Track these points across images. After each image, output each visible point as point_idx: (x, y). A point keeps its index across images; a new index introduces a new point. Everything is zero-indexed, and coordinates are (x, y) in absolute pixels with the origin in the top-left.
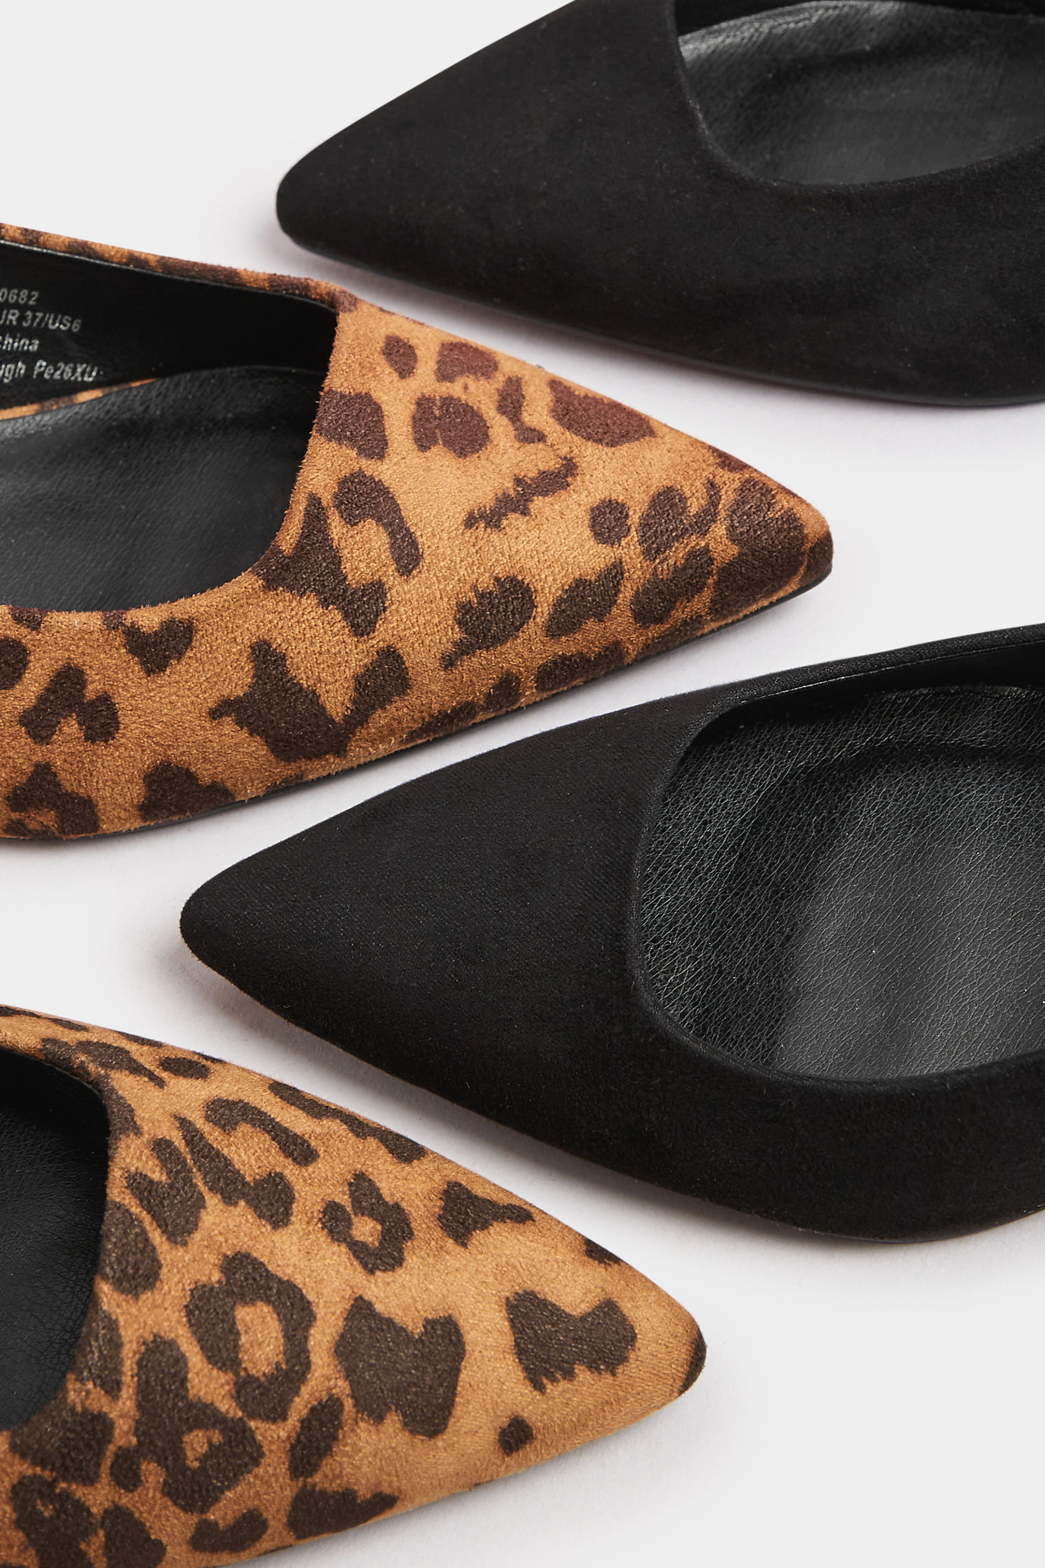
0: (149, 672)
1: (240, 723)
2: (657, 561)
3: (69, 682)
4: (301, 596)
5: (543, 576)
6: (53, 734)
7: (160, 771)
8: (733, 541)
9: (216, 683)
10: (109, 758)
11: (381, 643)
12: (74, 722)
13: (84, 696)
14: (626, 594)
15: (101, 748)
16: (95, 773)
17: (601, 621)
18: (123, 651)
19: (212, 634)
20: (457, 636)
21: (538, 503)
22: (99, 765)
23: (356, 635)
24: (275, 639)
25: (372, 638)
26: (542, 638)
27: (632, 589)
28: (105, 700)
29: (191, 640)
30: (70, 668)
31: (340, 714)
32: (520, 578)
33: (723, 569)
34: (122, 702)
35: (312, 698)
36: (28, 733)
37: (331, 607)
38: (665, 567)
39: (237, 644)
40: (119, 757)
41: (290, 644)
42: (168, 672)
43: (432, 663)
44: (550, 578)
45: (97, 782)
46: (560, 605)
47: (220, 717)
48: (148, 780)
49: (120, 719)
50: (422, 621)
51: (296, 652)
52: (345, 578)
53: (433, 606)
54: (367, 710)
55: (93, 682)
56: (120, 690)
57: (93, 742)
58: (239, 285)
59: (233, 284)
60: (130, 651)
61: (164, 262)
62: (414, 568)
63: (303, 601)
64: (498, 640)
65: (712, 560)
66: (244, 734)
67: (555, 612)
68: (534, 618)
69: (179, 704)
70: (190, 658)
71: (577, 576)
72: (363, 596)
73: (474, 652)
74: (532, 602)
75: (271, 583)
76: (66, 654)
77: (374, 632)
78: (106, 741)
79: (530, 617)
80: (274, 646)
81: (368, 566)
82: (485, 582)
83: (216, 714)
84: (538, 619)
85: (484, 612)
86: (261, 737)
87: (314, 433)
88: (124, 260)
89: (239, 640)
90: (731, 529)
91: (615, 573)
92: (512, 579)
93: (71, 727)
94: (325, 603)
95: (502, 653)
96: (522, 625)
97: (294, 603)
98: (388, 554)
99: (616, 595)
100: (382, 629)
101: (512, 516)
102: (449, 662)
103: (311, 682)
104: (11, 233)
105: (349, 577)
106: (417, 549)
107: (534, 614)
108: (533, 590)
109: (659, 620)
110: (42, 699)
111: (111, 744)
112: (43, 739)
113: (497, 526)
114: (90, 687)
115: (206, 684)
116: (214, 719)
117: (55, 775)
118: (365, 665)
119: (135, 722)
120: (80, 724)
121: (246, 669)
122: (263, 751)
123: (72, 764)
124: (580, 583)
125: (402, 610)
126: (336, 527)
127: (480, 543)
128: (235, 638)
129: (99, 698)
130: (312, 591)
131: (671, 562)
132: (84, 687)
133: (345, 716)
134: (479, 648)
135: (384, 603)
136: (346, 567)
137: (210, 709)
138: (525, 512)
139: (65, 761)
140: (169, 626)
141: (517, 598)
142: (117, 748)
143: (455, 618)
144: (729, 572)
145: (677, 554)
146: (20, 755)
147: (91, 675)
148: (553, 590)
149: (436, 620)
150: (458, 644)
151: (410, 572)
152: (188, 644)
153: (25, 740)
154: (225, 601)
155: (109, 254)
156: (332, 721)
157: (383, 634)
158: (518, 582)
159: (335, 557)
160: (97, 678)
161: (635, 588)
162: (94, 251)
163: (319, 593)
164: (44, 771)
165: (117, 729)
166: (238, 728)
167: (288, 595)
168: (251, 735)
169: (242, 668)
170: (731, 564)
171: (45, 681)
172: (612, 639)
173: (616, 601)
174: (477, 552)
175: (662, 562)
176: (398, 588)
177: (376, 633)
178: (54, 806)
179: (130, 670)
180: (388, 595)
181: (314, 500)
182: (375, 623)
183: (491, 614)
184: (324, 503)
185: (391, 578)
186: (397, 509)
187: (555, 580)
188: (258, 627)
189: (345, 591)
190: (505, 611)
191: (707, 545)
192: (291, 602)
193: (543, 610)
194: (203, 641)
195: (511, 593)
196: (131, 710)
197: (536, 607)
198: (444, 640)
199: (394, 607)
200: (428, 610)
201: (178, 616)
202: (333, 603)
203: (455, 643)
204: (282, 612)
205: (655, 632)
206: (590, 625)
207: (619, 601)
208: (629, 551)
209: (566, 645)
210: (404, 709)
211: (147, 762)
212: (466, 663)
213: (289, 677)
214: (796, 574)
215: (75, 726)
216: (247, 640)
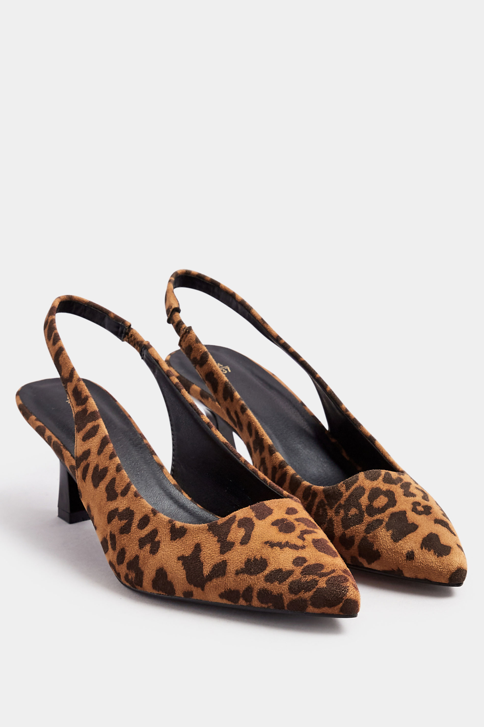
0: (171, 540)
1: (183, 564)
3: (154, 534)
5: (273, 563)
6: (144, 547)
7: (161, 570)
8: (326, 584)
9: (183, 550)
10: (152, 561)
11: (225, 558)
13: (155, 539)
14: (290, 579)
15: (151, 556)
16: (147, 564)
17: (280, 584)
18: (169, 530)
19: (189, 536)
20: (243, 567)
21: (287, 549)
22: (149, 561)
23: (220, 553)
25: (223, 556)
26: (262, 580)
27: (293, 579)
28: (159, 542)
29: (185, 534)
30: (156, 530)
31: (206, 574)
32: (267, 560)
33: (319, 589)
34: (162, 545)
35: (201, 565)
36: (139, 544)
37: (219, 543)
38: (304, 579)
39: (193, 542)
40: (154, 561)
41: (205, 548)
42: (175, 541)
43: (234, 571)
44: (274, 565)
45: (147, 567)
46: (272, 573)
47: (180, 560)
48: (157, 571)
49: (159, 550)
50: (237, 558)
51: (205, 550)
52: (227, 538)
53: (242, 555)
54: (212, 577)
55: (158, 536)
56: (163, 542)
57: (151, 553)
62: (245, 544)
63: (214, 538)
64: (251, 574)
65: (317, 585)
66: (182, 568)
67: (270, 574)
69: (173, 552)
70: (182, 540)
71: (281, 568)
72: (228, 544)
74: (266, 568)
75: (210, 530)
76: (157, 526)
77: (225, 554)
78: (153, 555)
79: (262, 572)
80: (201, 546)
81: (235, 538)
82: (258, 557)
84: (264, 573)
85: (253, 564)
86: (186, 571)
87: (249, 506)
90: (328, 581)
91: (290, 573)
92: (265, 560)
93: (148, 547)
94: (218, 541)
95: (251, 578)
98: (242, 538)
99: (288, 578)
101: (278, 547)
102: (237, 573)
103: (204, 561)
106: (249, 541)
107: (264, 571)
108: (268, 565)
109: (296, 594)
110: (146, 536)
112: (141, 548)
113: (272, 547)
115: (181, 549)
116: (178, 560)
117: (139, 560)
118: (218, 563)
119: (161, 552)
120: (150, 547)
121: (192, 549)
122: (184, 576)
123: (143, 559)
124: (280, 570)
125: (234, 553)
126: (235, 525)
127: (265, 548)
128: (194, 540)
130: (217, 537)
131: (306, 579)
132: (156, 537)
134: (246, 573)
135: (232, 548)
136: (229, 535)
137: (179, 557)
138: (282, 549)
139: (143, 557)
140: (182, 527)
141: (263, 565)
142: (154, 558)
143: (245, 562)
144: (320, 591)
145: (310, 578)
146: (135, 551)
147: (159, 534)
148: (273, 568)
149: (241, 560)
150: (242, 569)
151: (243, 544)
152: (183, 536)
153: (137, 546)
154: (198, 528)
156: (203, 575)
157: (226, 556)
159: (229, 531)
160: (160, 536)
163: (219, 538)
164: (137, 557)
165: (157, 552)
166: (182, 566)
167: (212, 535)
168: (184, 569)
170: (322, 589)
171: (149, 531)
172: (280, 591)
174: (262, 549)
175: (304, 577)
176: (238, 547)
178: (136, 571)
179: (168, 537)
180: (234, 547)
181: (235, 517)
182: (227, 552)
183: (254, 566)
184: (236, 519)
185: (238, 544)
186: (252, 529)
188: (201, 539)
189: (225, 541)
190: (258, 567)
191: (319, 580)
192: (211, 537)
193: (266, 572)
194: (187, 537)
195: (262, 563)
196: (162, 549)
198: (240, 566)
199: (233, 551)
201: (185, 527)
204: (208, 538)
205: (293, 597)
206: (276, 583)
207: (287, 581)
208: (298, 570)
209: (268, 586)
210: (221, 582)
211: (158, 565)
212: (241, 576)
213: (199, 556)
214: (339, 604)
215: (149, 547)
216: (196, 541)
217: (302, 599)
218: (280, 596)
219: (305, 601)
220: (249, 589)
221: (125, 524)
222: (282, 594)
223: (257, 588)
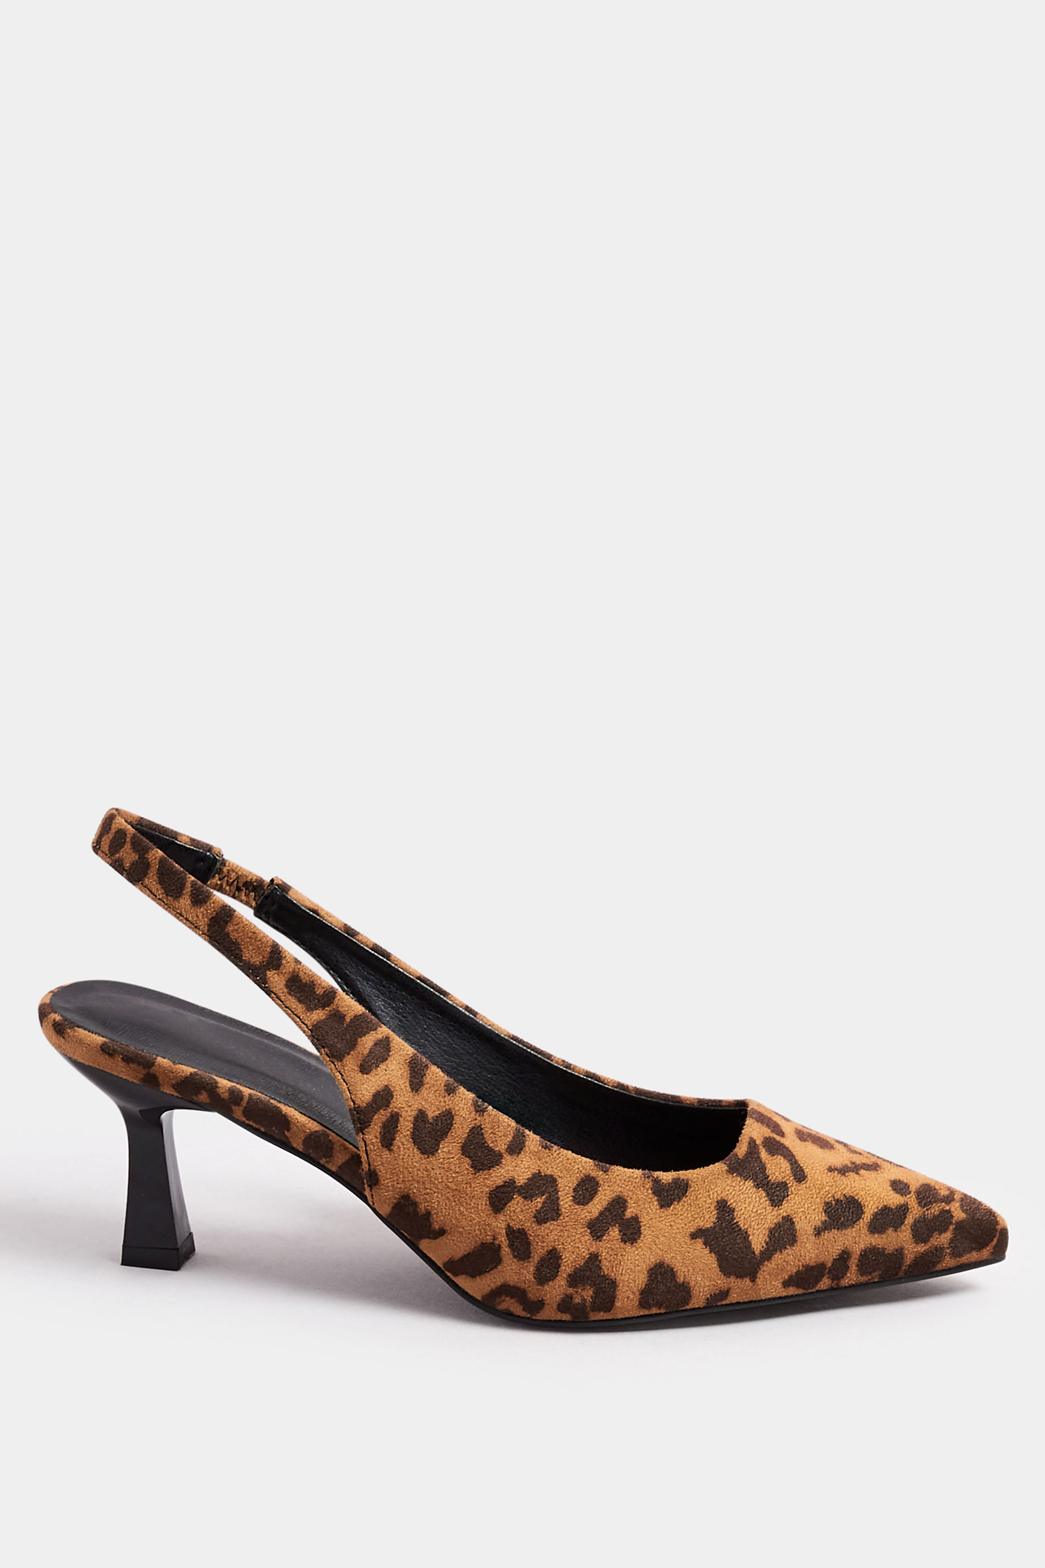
0: (662, 1206)
1: (705, 1244)
2: (925, 1209)
3: (618, 1206)
4: (746, 1180)
5: (868, 1200)
6: (604, 1235)
7: (658, 1267)
8: (963, 1211)
9: (696, 1218)
10: (632, 1255)
11: (785, 1213)
12: (616, 1230)
13: (624, 1215)
14: (910, 1220)
15: (628, 1247)
16: (622, 1263)
17: (896, 1231)
18: (650, 1191)
19: (698, 1190)
20: (824, 1218)
21: (862, 1172)
22: (626, 1258)
23: (772, 1206)
24: (730, 1200)
25: (781, 1209)
26: (866, 1232)
27: (913, 1218)
28: (636, 1219)
29: (686, 1191)
30: (620, 1198)
31: (758, 1250)
32: (856, 1198)
33: (957, 1223)
34: (644, 1220)
35: (745, 1236)
36: (591, 1233)
37: (760, 1189)
38: (929, 1212)
39: (710, 1199)
40: (637, 1254)
41: (737, 1204)
42: (671, 1208)
43: (810, 1230)
44: (872, 1202)
45: (622, 1270)
46: (876, 1216)
47: (696, 1238)
48: (650, 1272)
49: (642, 1232)
50: (806, 1206)
51: (740, 1208)
52: (768, 1177)
53: (813, 1200)
54: (773, 1251)
55: (631, 1208)
56: (645, 1214)
57: (625, 1242)
58: (679, 1102)
59: (675, 1102)
60: (653, 1193)
61: (638, 1091)
62: (803, 1181)
63: (747, 1182)
64: (844, 1227)
65: (952, 1217)
66: (707, 1251)
67: (874, 1218)
68: (863, 1219)
69: (675, 1228)
70: (685, 1202)
71: (885, 1204)
72: (777, 1187)
73: (831, 1230)
74: (862, 1211)
75: (731, 1170)
76: (620, 1189)
77: (781, 1205)
78: (632, 1244)
79: (861, 1218)
80: (729, 1203)
81: (779, 1174)
82: (838, 1196)
83: (694, 1236)
84: (865, 1220)
85: (838, 1209)
86: (715, 1255)
87: (748, 1118)
88: (615, 1085)
89: (711, 1196)
90: (962, 1206)
91: (904, 1209)
92: (852, 1197)
93: (615, 1232)
94: (757, 1186)
95: (845, 1234)
96: (856, 1222)
97: (742, 1183)
98: (789, 1171)
99: (905, 1218)
100: (785, 1205)
101: (850, 1173)
102: (818, 1232)
103: (746, 1227)
104: (556, 1059)
105: (770, 1177)
106: (804, 1173)
107: (863, 1217)
108: (863, 1205)
109: (925, 1241)
110: (601, 1214)
111: (635, 1246)
112: (598, 1237)
113: (844, 1174)
114: (629, 1210)
115: (691, 1218)
116: (693, 1239)
117: (600, 1261)
118: (775, 1223)
119: (650, 1235)
120: (620, 1232)
121: (713, 1213)
122: (714, 1265)
123: (611, 1256)
124: (887, 1209)
125: (796, 1198)
126: (764, 1154)
127: (835, 1179)
128: (709, 1195)
129: (632, 1217)
130: (751, 1179)
131: (933, 1211)
132: (625, 1210)
133: (761, 1251)
134: (834, 1228)
135: (787, 1192)
136: (768, 1172)
137: (692, 1233)
138: (857, 1173)
139: (608, 1253)
140: (676, 1181)
141: (854, 1207)
142: (637, 1249)
143: (823, 1209)
144: (960, 1225)
145: (935, 1209)
146: (584, 1246)
147: (631, 1203)
148: (873, 1207)
149: (813, 1207)
150: (824, 1223)
151: (801, 1182)
152: (684, 1194)
153: (588, 1237)
154: (708, 1173)
155: (607, 1080)
156: (754, 1252)
157: (786, 1208)
158: (856, 1199)
159: (763, 1166)
160: (634, 1205)
161: (914, 1218)
162: (600, 1078)
163: (754, 1181)
164: (594, 1259)
165: (640, 1237)
166: (704, 1247)
167: (739, 1179)
168: (710, 1252)
169: (711, 1212)
170: (961, 1222)
171: (605, 1203)
172: (899, 1245)
173: (904, 1222)
174: (834, 1182)
175: (927, 1210)
176: (795, 1188)
177: (782, 1207)
178: (594, 1284)
179: (652, 1204)
180: (790, 1189)
181: (752, 1142)
182: (783, 1201)
183: (841, 1211)
184: (757, 1144)
185: (791, 1182)
186: (793, 1156)
187: (874, 1203)
188: (722, 1191)
189: (768, 1182)
190: (849, 1212)
191: (950, 1209)
192: (740, 1182)
193: (868, 1216)
194: (693, 1194)
195: (852, 1204)
196: (649, 1227)
197: (864, 1213)
198: (817, 1218)
199: (792, 1196)
200: (810, 1202)
201: (682, 1177)
202: (762, 1188)
203: (822, 1222)
204: (735, 1187)
205: (922, 1248)
206: (890, 1231)
207: (906, 1222)
208: (912, 1200)
209: (877, 1240)
210: (792, 1257)
211: (652, 1260)
212: (827, 1235)
213: (735, 1221)
214: (992, 1241)
215: (617, 1232)
216: (715, 1197)
217: (936, 1247)
218: (900, 1252)
219: (942, 1249)
220: (844, 1257)
221: (544, 1203)
222: (902, 1249)
223: (857, 1250)
